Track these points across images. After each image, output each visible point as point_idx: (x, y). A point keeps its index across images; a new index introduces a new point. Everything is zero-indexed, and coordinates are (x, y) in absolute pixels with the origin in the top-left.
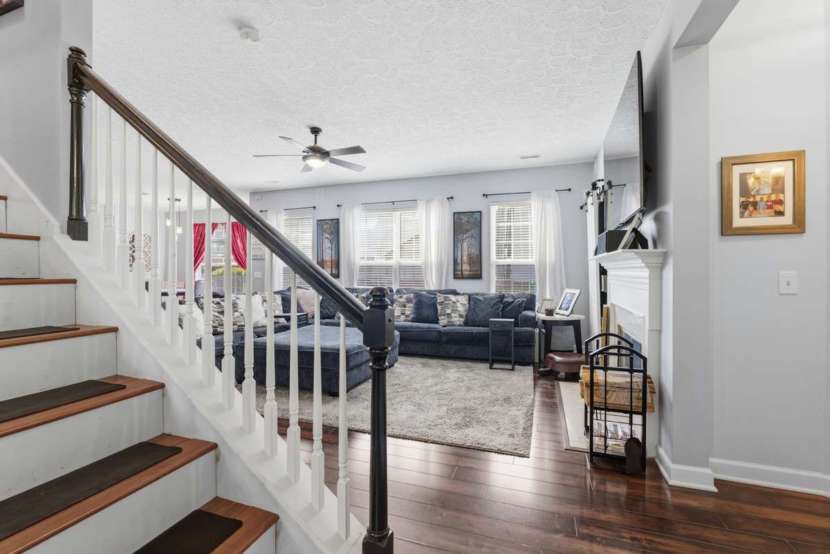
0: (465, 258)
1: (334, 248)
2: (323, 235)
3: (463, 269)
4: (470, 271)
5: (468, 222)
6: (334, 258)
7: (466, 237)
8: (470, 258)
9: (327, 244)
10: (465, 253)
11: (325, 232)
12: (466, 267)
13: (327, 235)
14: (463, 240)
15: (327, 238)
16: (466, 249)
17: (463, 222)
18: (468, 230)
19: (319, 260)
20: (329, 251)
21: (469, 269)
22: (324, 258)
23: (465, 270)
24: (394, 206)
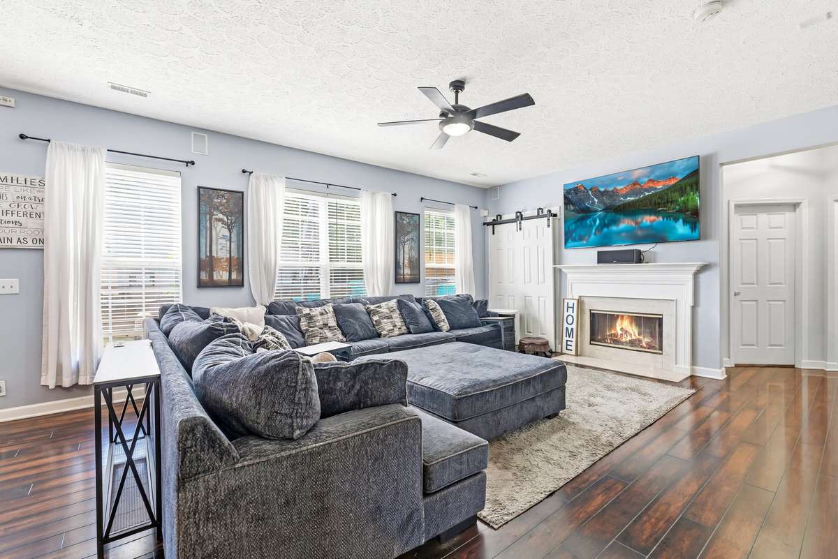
0: (406, 261)
1: (234, 238)
2: (211, 215)
3: (405, 273)
4: (410, 275)
5: (409, 223)
6: (234, 254)
7: (408, 240)
8: (411, 261)
9: (220, 230)
10: (407, 256)
11: (217, 209)
12: (407, 271)
13: (221, 216)
14: (404, 242)
15: (220, 220)
16: (406, 253)
17: (405, 222)
18: (409, 233)
19: (203, 257)
20: (225, 242)
21: (409, 273)
22: (214, 254)
23: (407, 274)
24: (328, 191)
